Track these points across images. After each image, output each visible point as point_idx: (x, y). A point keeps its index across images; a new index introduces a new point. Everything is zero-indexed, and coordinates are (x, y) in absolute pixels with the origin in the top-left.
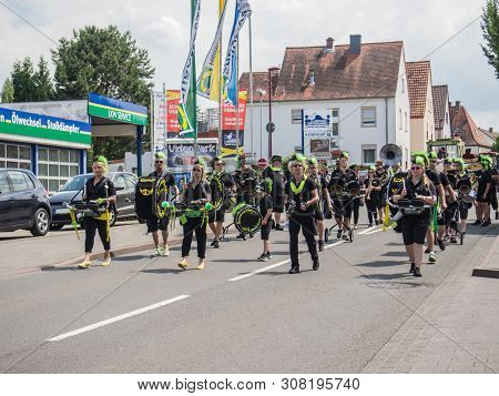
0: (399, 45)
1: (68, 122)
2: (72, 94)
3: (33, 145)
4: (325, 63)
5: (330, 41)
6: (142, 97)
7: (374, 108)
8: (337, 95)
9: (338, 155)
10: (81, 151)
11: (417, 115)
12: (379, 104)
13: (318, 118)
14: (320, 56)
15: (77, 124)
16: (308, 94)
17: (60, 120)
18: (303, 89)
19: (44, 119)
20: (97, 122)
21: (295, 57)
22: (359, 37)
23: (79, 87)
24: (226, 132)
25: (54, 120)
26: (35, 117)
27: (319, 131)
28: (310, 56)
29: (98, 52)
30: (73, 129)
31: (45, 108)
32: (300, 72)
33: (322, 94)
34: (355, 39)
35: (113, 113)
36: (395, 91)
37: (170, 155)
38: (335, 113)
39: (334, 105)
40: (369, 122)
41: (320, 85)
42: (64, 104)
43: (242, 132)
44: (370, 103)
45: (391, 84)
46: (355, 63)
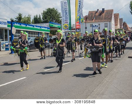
0: (112, 10)
1: (45, 28)
2: (46, 22)
3: (39, 32)
4: (97, 14)
5: (98, 10)
6: (60, 22)
7: (107, 24)
8: (100, 21)
10: (48, 33)
11: (116, 25)
12: (108, 23)
13: (96, 26)
15: (47, 28)
16: (93, 21)
17: (44, 27)
18: (92, 20)
19: (41, 27)
20: (51, 27)
21: (91, 13)
23: (47, 20)
24: (77, 29)
25: (42, 27)
26: (39, 27)
28: (94, 13)
29: (51, 13)
30: (47, 29)
31: (41, 25)
32: (92, 16)
33: (96, 21)
34: (103, 9)
35: (54, 26)
36: (111, 20)
37: (65, 34)
38: (99, 25)
39: (99, 23)
40: (106, 26)
41: (96, 19)
42: (44, 24)
43: (80, 29)
44: (106, 22)
45: (111, 19)
46: (104, 14)
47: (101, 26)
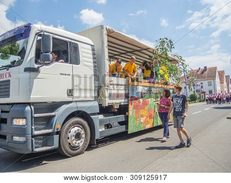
0: (216, 68)
4: (199, 73)
5: (200, 68)
8: (202, 79)
9: (204, 93)
11: (222, 83)
12: (212, 81)
14: (198, 71)
22: (206, 67)
27: (199, 88)
28: (195, 72)
34: (205, 67)
36: (216, 78)
38: (202, 84)
39: (202, 82)
40: (210, 85)
44: (210, 81)
45: (215, 76)
46: (206, 72)
47: (204, 85)
